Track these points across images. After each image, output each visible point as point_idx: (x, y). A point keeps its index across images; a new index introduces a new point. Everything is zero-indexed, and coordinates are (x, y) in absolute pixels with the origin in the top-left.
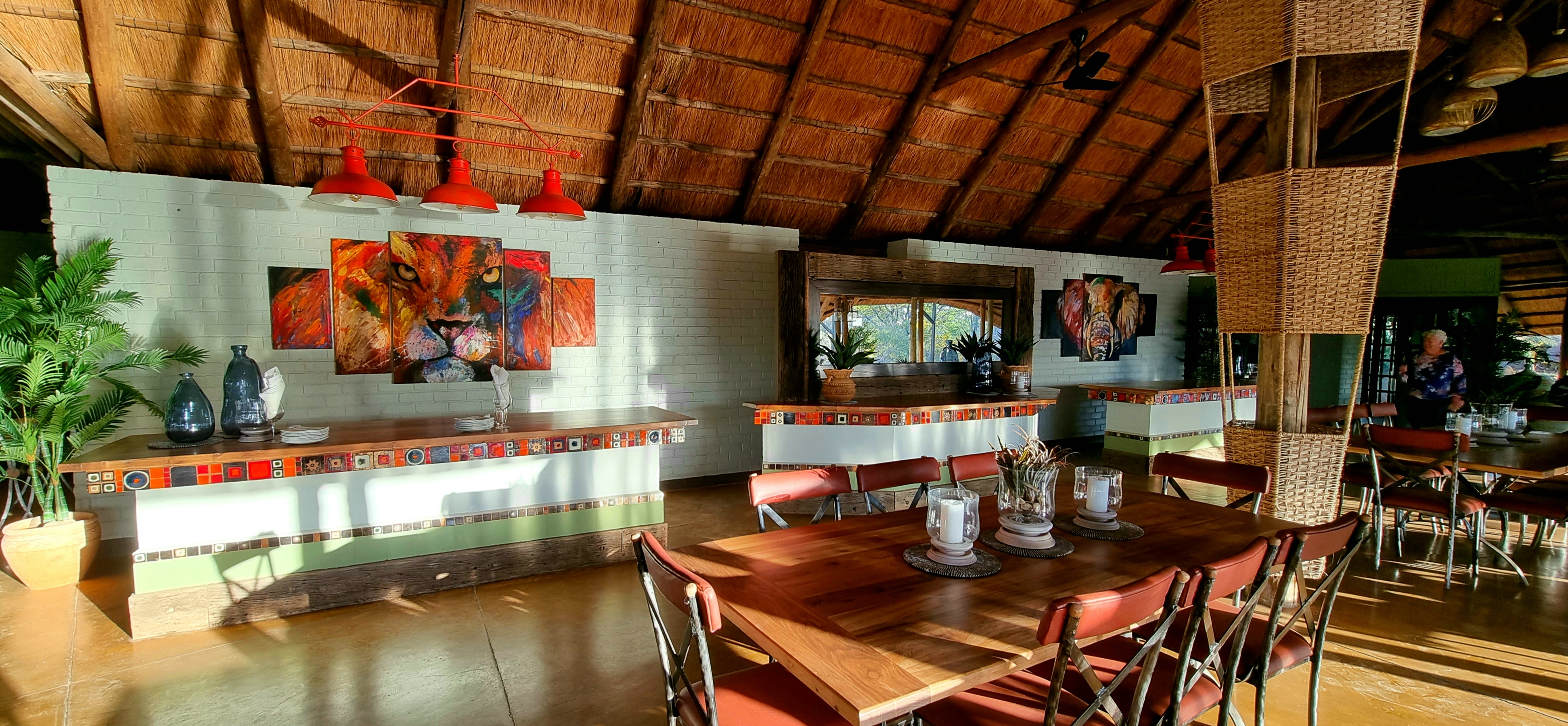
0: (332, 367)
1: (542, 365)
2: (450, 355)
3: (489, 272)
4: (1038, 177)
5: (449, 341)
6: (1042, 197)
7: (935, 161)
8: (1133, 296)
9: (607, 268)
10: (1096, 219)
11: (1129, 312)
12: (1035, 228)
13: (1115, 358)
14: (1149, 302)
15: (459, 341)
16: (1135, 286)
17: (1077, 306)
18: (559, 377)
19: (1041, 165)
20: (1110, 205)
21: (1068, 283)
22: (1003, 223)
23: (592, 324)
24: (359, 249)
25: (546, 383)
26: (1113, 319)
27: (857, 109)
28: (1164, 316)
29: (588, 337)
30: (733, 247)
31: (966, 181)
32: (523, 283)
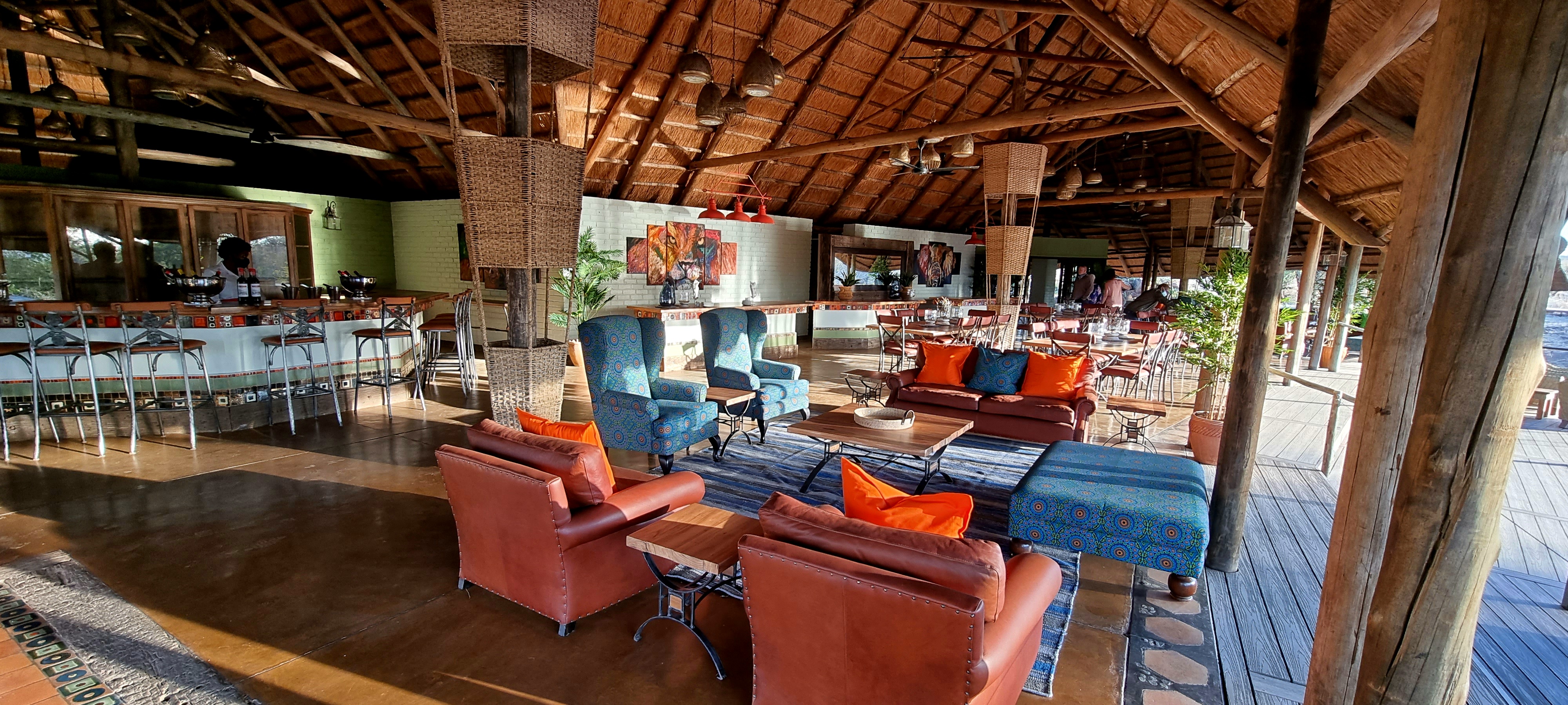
0: (645, 282)
1: (716, 283)
2: (686, 277)
3: (700, 240)
4: (911, 193)
5: (686, 271)
6: (913, 203)
7: (871, 186)
8: (951, 253)
9: (741, 238)
10: (935, 213)
11: (949, 262)
12: (908, 217)
13: (942, 286)
14: (957, 256)
15: (689, 271)
16: (952, 248)
17: (926, 259)
18: (723, 289)
19: (915, 188)
20: (942, 206)
21: (922, 246)
22: (894, 215)
23: (735, 264)
24: (657, 229)
25: (717, 290)
26: (942, 266)
27: (844, 166)
28: (964, 263)
29: (733, 272)
30: (787, 228)
31: (882, 196)
32: (712, 245)
